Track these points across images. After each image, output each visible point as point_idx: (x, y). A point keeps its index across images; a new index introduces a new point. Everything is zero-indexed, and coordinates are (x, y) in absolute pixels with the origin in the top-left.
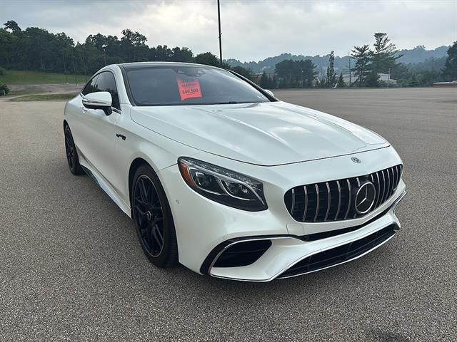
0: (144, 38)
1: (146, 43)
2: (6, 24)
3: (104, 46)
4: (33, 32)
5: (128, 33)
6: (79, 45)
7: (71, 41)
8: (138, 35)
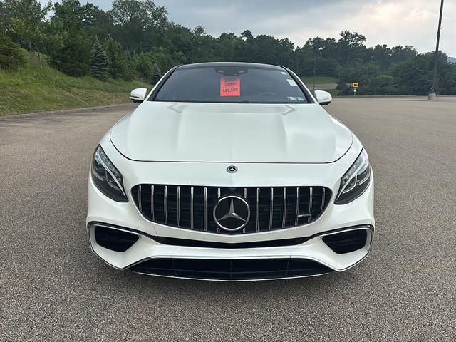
0: (363, 39)
1: (364, 43)
2: (242, 34)
3: (321, 48)
4: (263, 38)
5: (347, 35)
6: (298, 49)
7: (292, 45)
8: (356, 35)
